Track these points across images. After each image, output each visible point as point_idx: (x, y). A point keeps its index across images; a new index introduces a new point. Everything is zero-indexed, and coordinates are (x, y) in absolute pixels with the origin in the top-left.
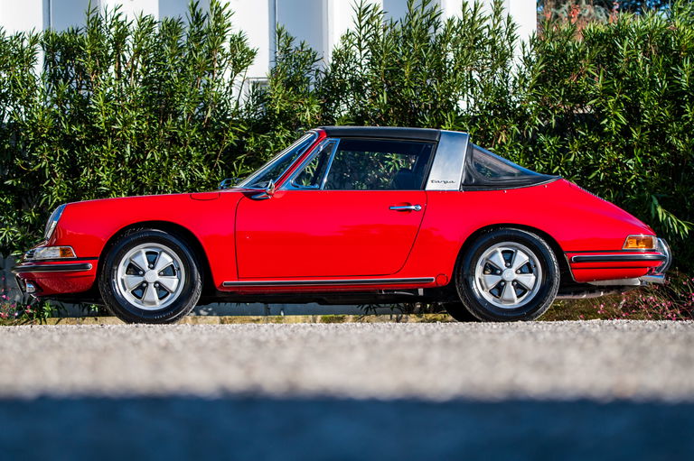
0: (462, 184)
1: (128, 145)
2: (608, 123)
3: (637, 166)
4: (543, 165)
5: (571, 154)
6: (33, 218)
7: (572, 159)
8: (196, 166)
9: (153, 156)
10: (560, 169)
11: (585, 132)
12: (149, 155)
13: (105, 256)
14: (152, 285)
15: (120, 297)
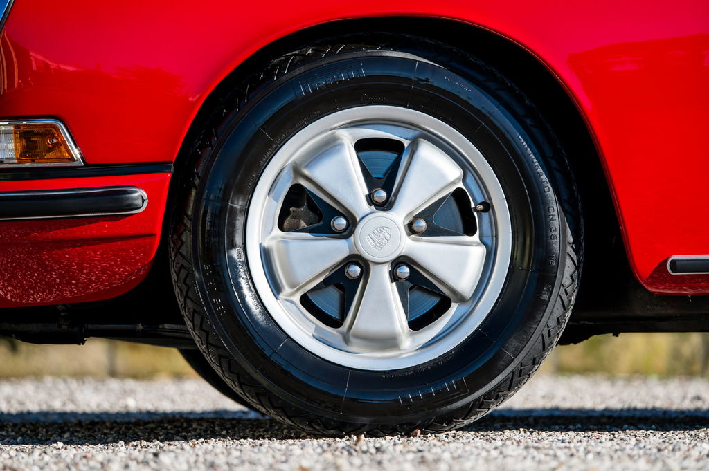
13: (196, 159)
14: (386, 269)
15: (260, 318)
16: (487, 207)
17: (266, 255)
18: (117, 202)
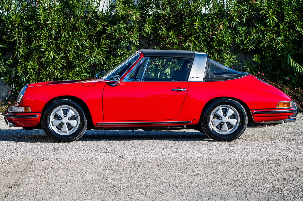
0: (204, 79)
1: (54, 30)
2: (269, 21)
3: (282, 41)
4: (240, 40)
5: (252, 35)
6: (11, 62)
7: (252, 37)
8: (84, 40)
9: (65, 35)
10: (247, 41)
11: (258, 25)
12: (63, 35)
13: (44, 111)
14: (66, 124)
15: (51, 129)
16: (77, 117)
17: (52, 122)
18: (35, 116)
